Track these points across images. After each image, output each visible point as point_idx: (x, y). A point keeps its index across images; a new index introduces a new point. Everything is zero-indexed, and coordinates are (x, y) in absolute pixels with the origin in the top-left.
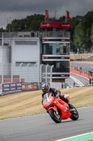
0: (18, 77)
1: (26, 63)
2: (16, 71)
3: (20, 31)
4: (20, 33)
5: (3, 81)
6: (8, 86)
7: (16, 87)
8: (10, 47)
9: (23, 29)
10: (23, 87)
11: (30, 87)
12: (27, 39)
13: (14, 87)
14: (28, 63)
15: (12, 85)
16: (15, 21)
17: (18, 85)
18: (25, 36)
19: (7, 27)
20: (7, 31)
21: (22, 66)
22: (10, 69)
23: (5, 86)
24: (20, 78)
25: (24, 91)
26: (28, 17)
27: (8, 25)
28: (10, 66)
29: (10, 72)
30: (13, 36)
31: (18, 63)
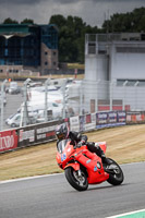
0: (121, 102)
1: (132, 81)
2: (117, 93)
3: (124, 31)
4: (124, 35)
5: (96, 108)
6: (105, 116)
7: (117, 118)
8: (108, 57)
9: (128, 29)
10: (129, 118)
11: (139, 118)
12: (135, 44)
13: (114, 118)
14: (135, 81)
15: (111, 115)
16: (116, 16)
17: (120, 114)
18: (132, 39)
19: (104, 25)
20: (104, 31)
21: (127, 85)
22: (108, 90)
23: (100, 116)
24: (124, 104)
25: (129, 124)
26: (137, 10)
27: (106, 22)
28: (108, 86)
29: (108, 94)
30: (112, 38)
31: (120, 81)
